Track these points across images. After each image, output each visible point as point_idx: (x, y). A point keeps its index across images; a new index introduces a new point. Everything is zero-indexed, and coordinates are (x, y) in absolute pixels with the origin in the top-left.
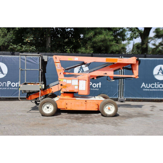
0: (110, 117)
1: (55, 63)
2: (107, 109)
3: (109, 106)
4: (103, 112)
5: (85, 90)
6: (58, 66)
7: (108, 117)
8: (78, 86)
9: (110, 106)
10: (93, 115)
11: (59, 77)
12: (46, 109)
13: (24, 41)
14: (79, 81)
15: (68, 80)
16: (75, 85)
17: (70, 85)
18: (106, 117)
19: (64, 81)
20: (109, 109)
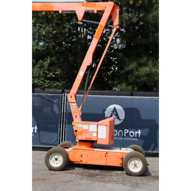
0: (136, 176)
1: (70, 103)
2: (132, 164)
3: (134, 162)
4: (126, 168)
5: (105, 138)
6: (73, 107)
7: (133, 176)
8: (97, 132)
9: (137, 162)
10: (114, 172)
11: (74, 121)
12: (54, 161)
13: (48, 76)
14: (97, 127)
15: (84, 124)
16: (92, 131)
17: (86, 131)
18: (131, 175)
19: (79, 126)
20: (135, 165)
